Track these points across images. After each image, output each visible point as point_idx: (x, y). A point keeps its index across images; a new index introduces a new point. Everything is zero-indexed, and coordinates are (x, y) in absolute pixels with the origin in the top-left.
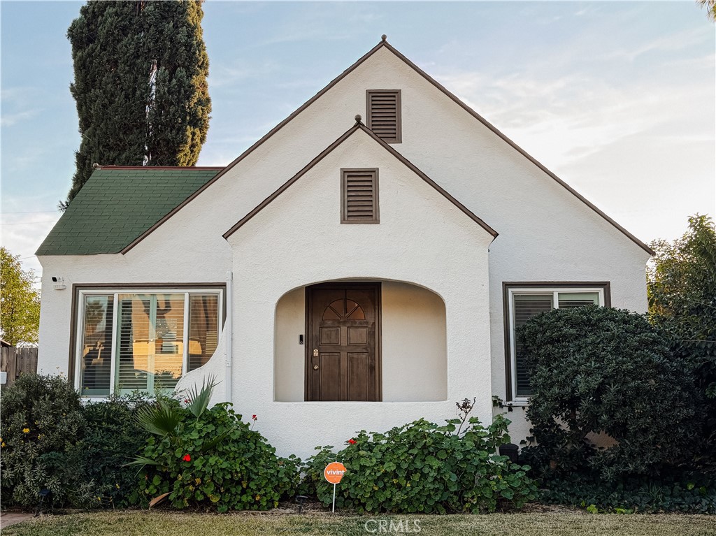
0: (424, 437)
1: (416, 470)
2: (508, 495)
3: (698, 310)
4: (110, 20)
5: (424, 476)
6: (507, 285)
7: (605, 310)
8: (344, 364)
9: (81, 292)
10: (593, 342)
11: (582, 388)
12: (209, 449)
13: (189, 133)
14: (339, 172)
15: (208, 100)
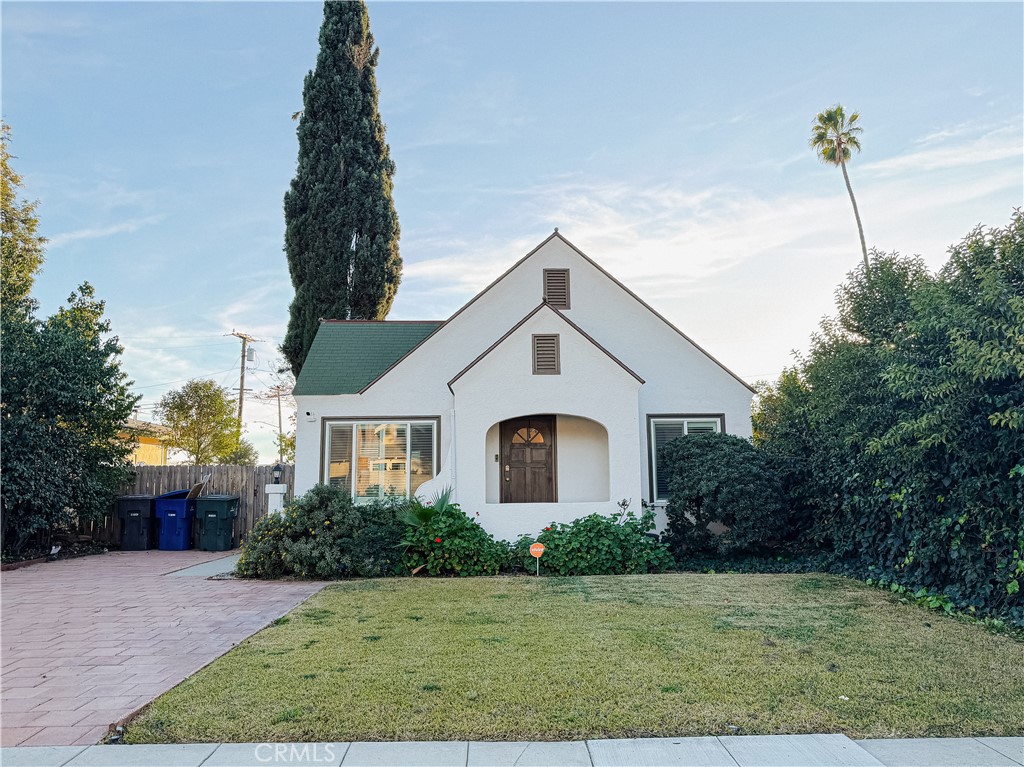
0: (599, 524)
1: (593, 547)
2: (656, 563)
3: (787, 434)
4: (320, 194)
5: (599, 551)
6: (650, 416)
7: (720, 436)
8: (529, 476)
9: (328, 423)
10: (711, 459)
11: (704, 490)
12: (452, 534)
13: (386, 289)
14: (531, 337)
15: (401, 260)
